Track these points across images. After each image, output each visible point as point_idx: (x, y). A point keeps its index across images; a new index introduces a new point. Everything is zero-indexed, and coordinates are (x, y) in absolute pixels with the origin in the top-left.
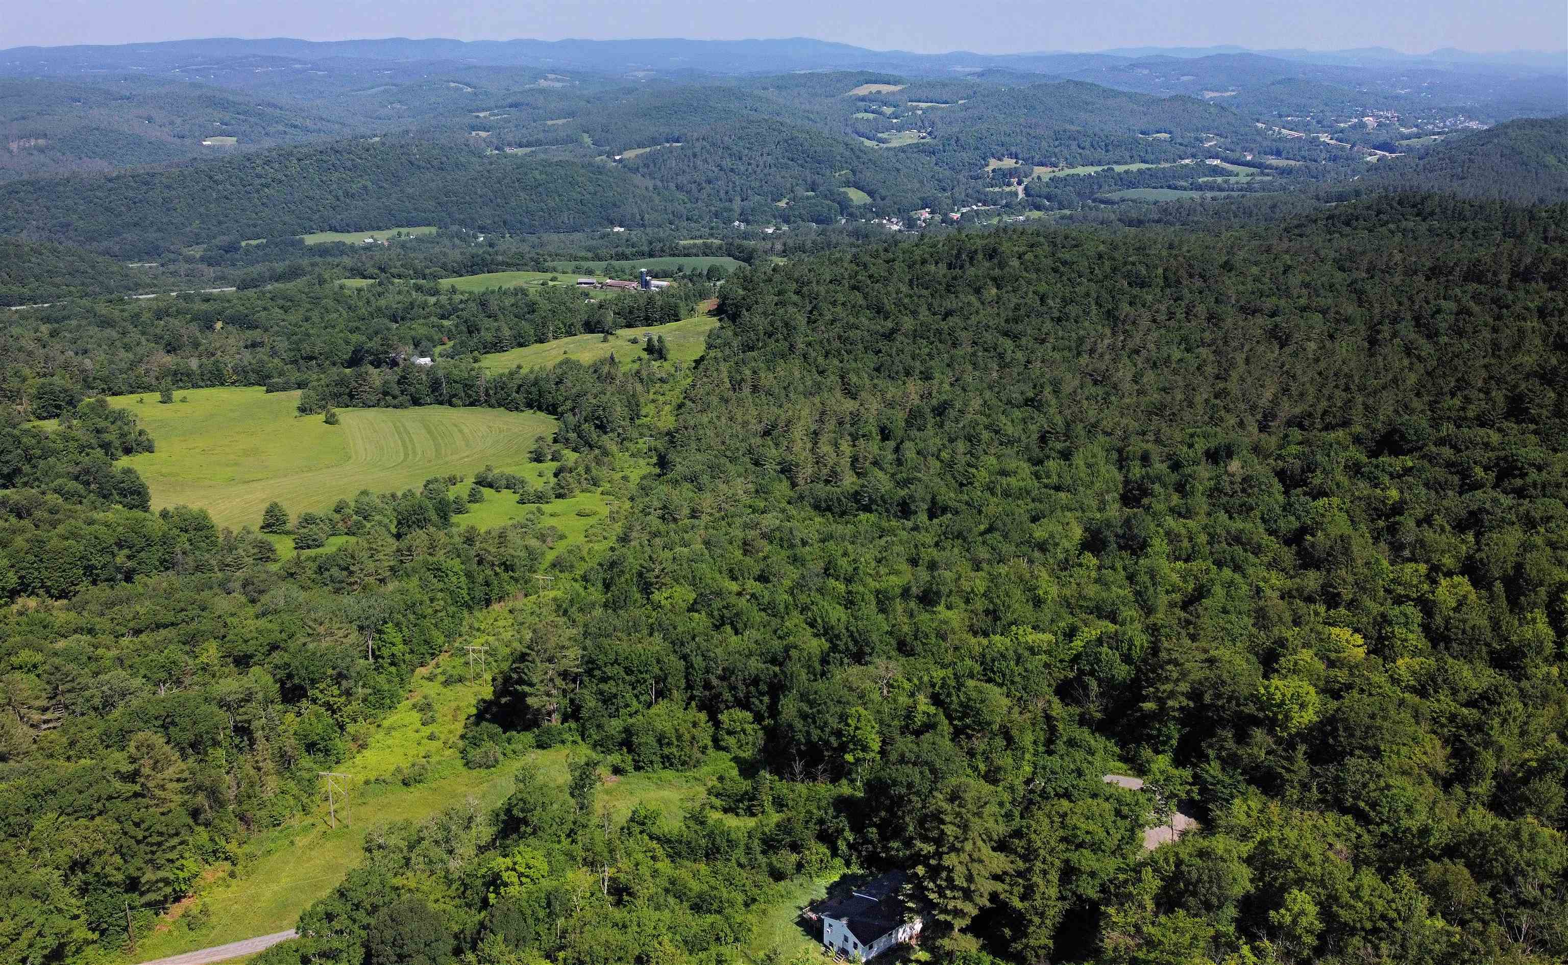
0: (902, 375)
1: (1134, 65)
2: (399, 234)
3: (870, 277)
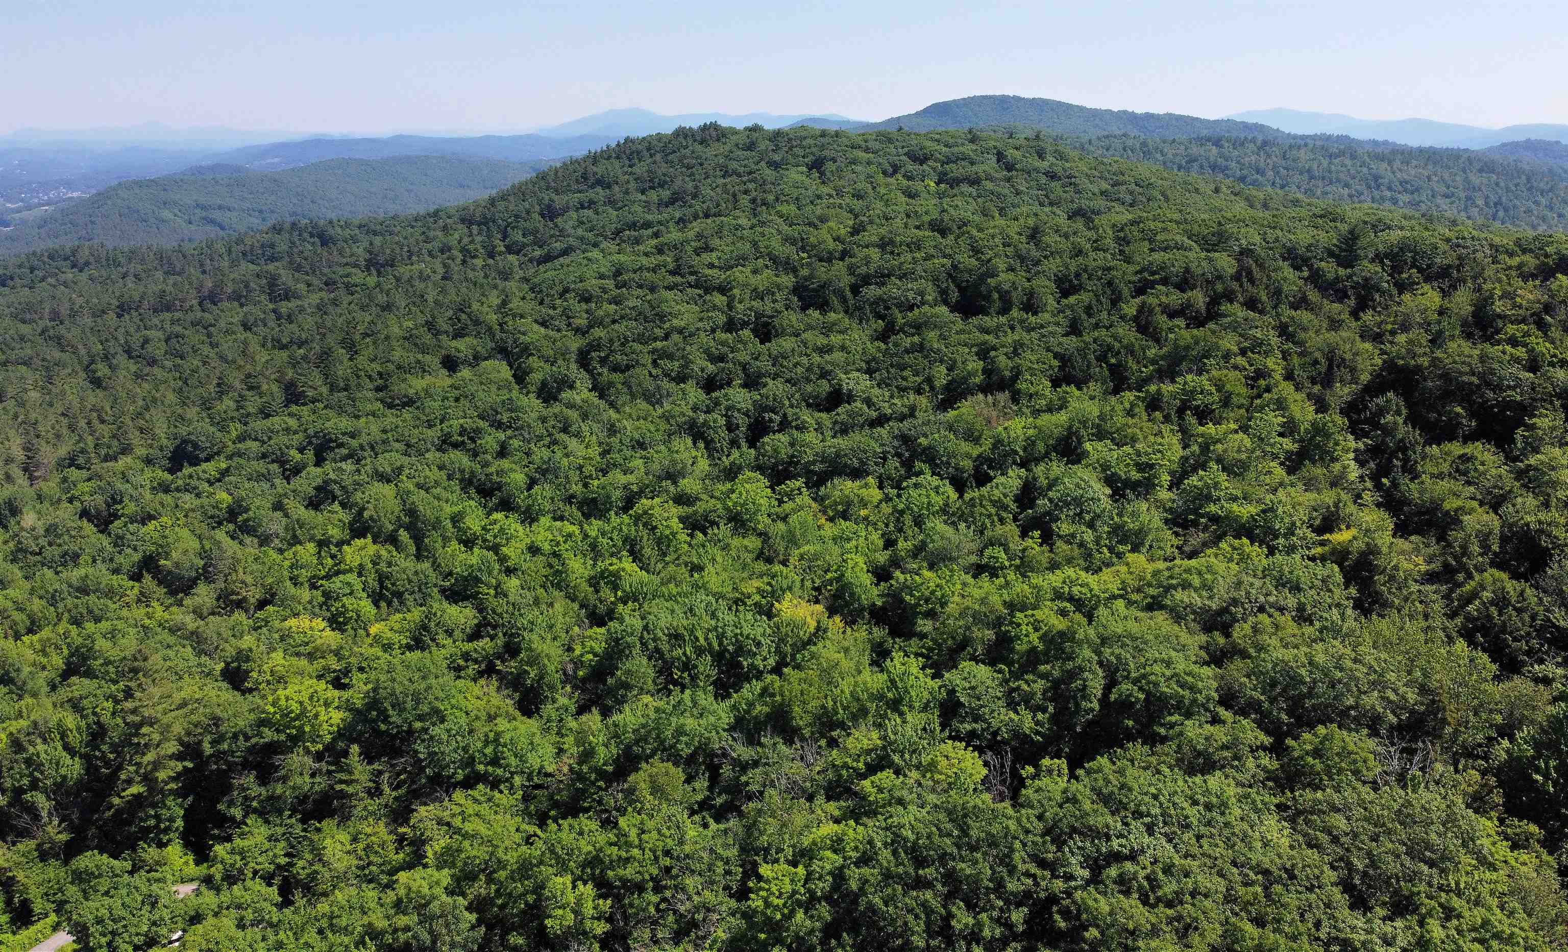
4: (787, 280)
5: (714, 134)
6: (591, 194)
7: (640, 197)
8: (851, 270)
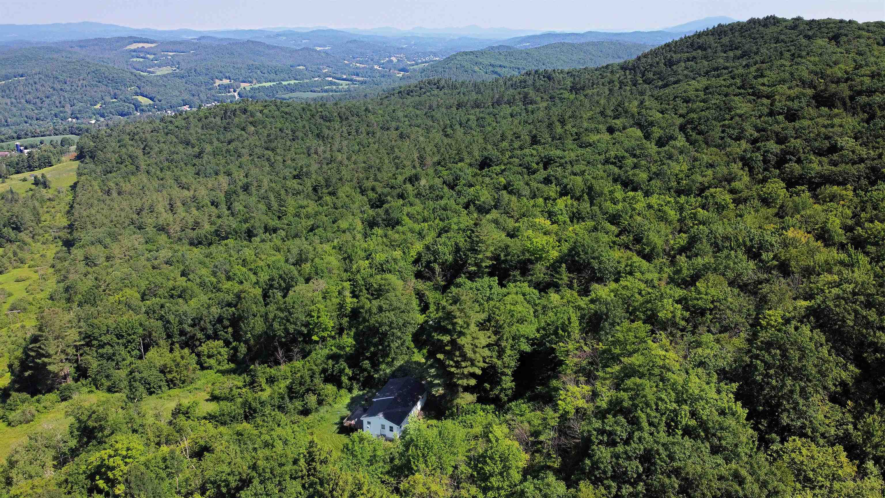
0: (213, 175)
1: (278, 35)
3: (177, 127)
4: (810, 92)
5: (772, 21)
6: (694, 54)
7: (723, 54)
8: (851, 88)
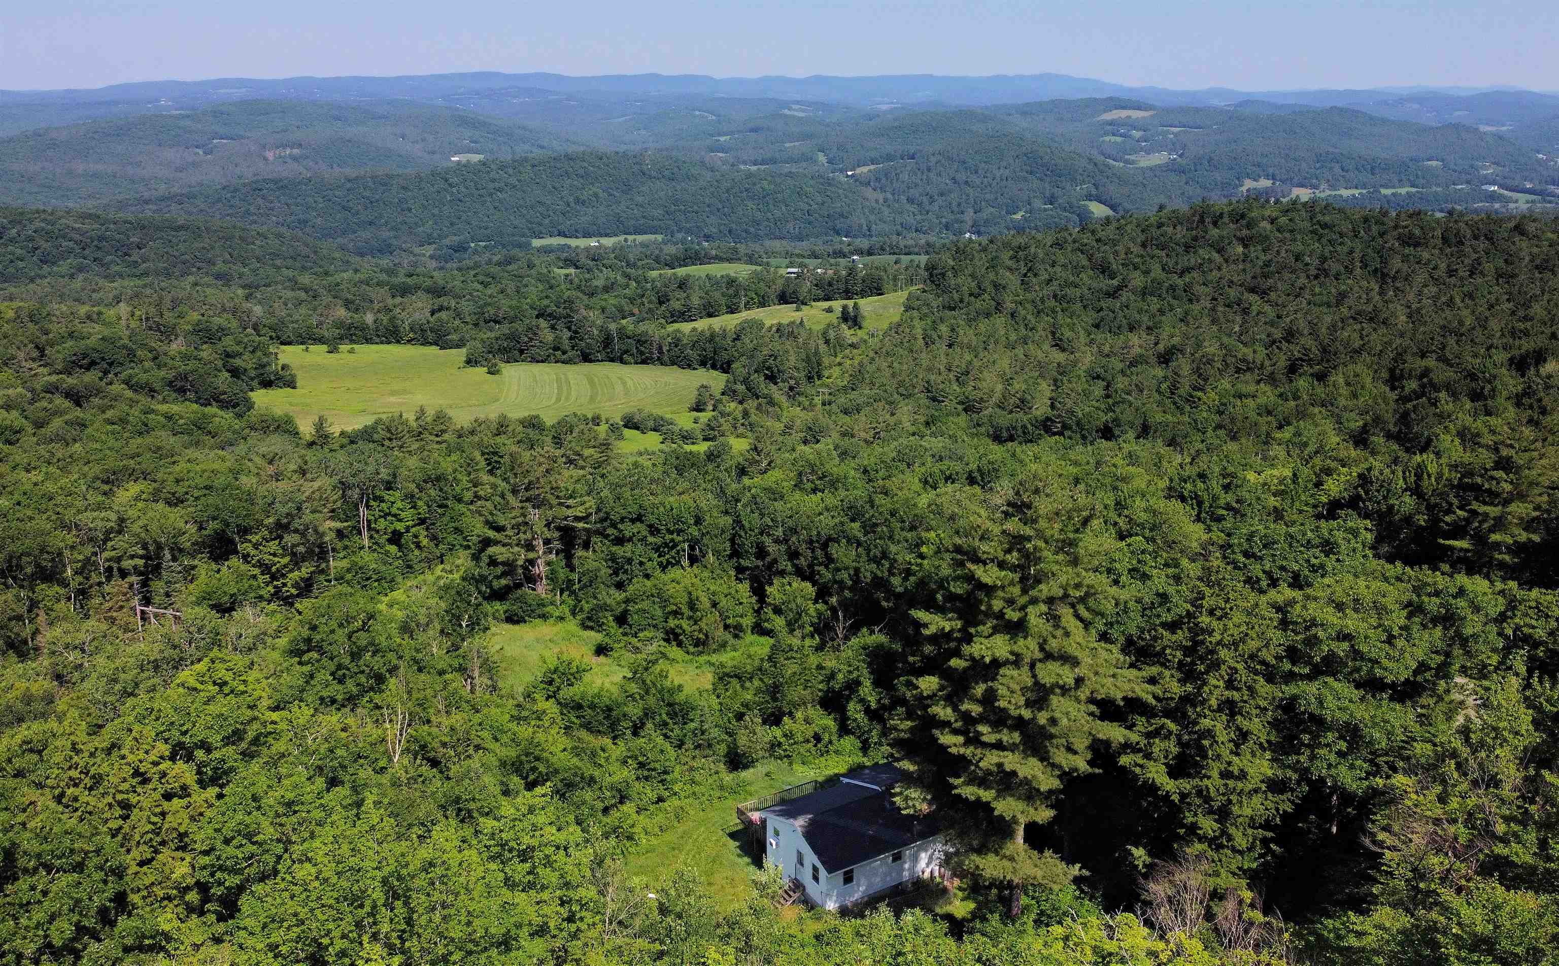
0: (1125, 329)
1: (1405, 100)
2: (626, 240)
